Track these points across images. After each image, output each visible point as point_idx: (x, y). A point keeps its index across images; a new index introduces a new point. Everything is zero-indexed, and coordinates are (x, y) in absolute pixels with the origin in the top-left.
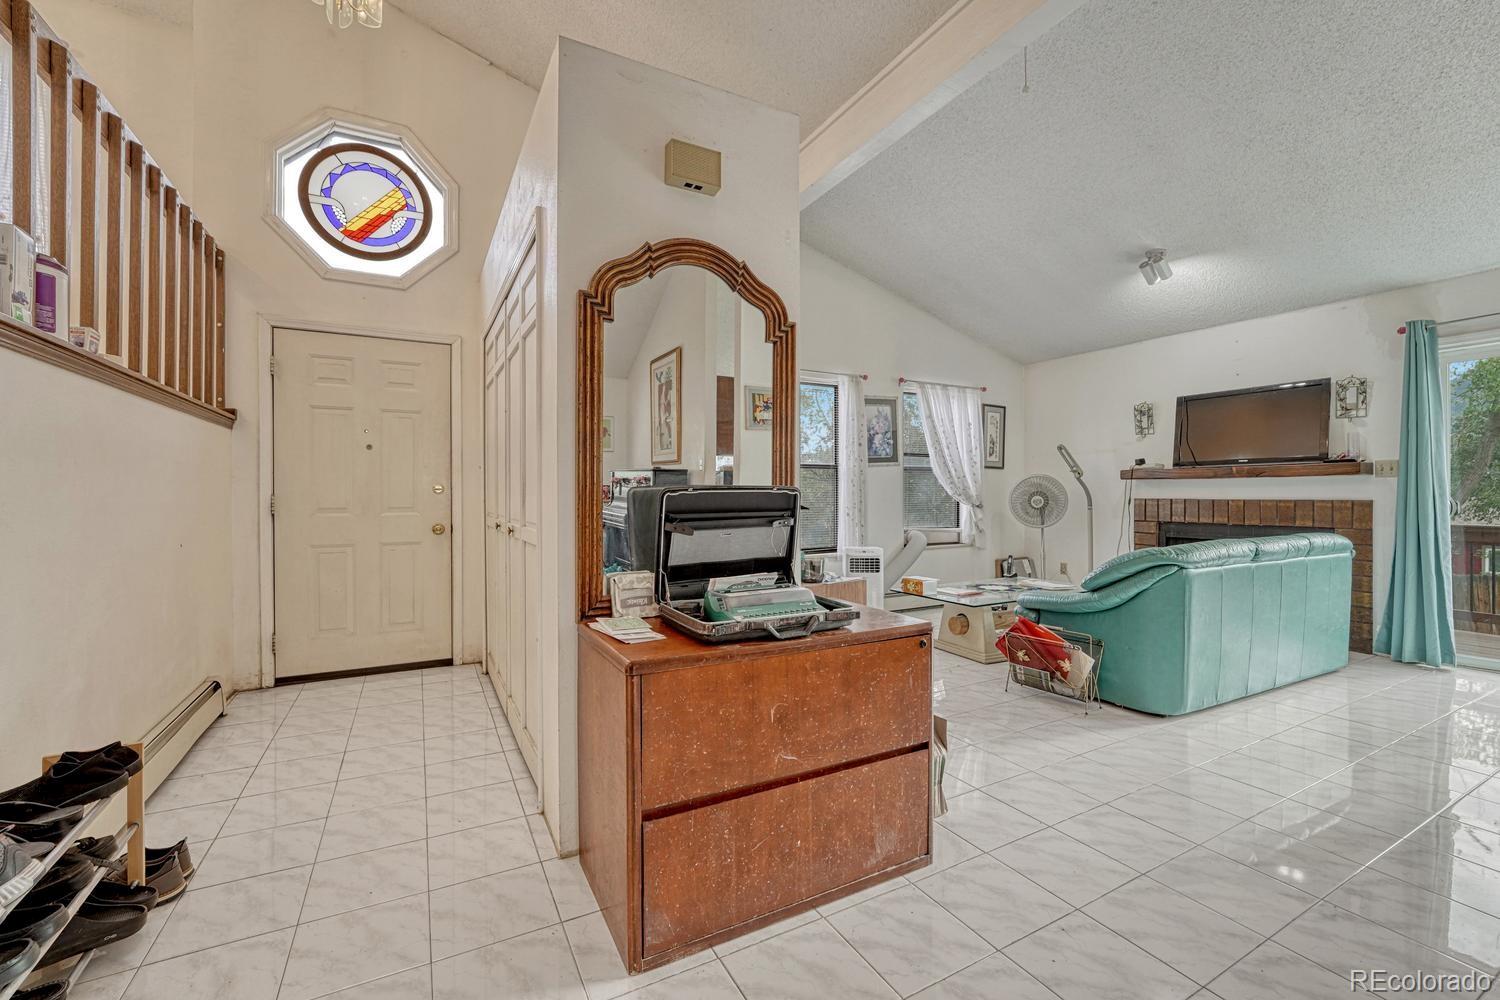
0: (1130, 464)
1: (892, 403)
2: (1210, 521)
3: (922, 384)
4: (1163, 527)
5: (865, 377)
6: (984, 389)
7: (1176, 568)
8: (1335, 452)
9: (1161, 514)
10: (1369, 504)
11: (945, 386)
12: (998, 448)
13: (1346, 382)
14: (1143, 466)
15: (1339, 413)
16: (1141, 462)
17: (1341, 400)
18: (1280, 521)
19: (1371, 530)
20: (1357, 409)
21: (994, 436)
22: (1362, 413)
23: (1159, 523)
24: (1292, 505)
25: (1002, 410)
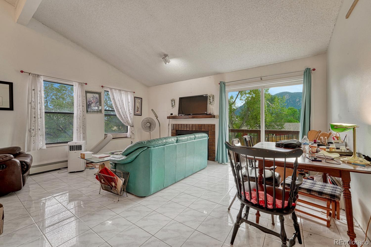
0: (169, 115)
1: (99, 94)
2: (186, 130)
3: (111, 89)
4: (177, 131)
5: (86, 84)
6: (134, 92)
7: (146, 148)
8: (208, 112)
9: (177, 128)
10: (214, 125)
11: (120, 90)
12: (139, 110)
13: (210, 96)
14: (172, 115)
15: (209, 103)
16: (172, 114)
17: (210, 100)
18: (199, 130)
19: (215, 131)
20: (212, 102)
21: (138, 106)
22: (213, 103)
23: (176, 130)
24: (201, 125)
25: (141, 99)
